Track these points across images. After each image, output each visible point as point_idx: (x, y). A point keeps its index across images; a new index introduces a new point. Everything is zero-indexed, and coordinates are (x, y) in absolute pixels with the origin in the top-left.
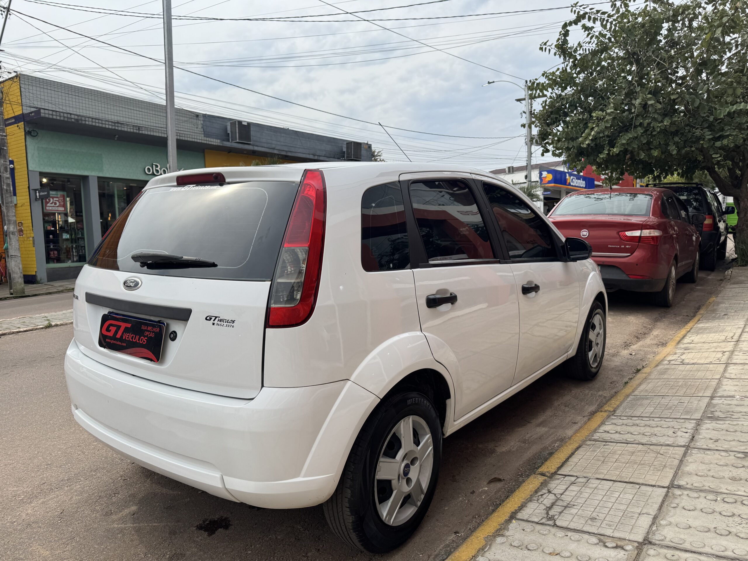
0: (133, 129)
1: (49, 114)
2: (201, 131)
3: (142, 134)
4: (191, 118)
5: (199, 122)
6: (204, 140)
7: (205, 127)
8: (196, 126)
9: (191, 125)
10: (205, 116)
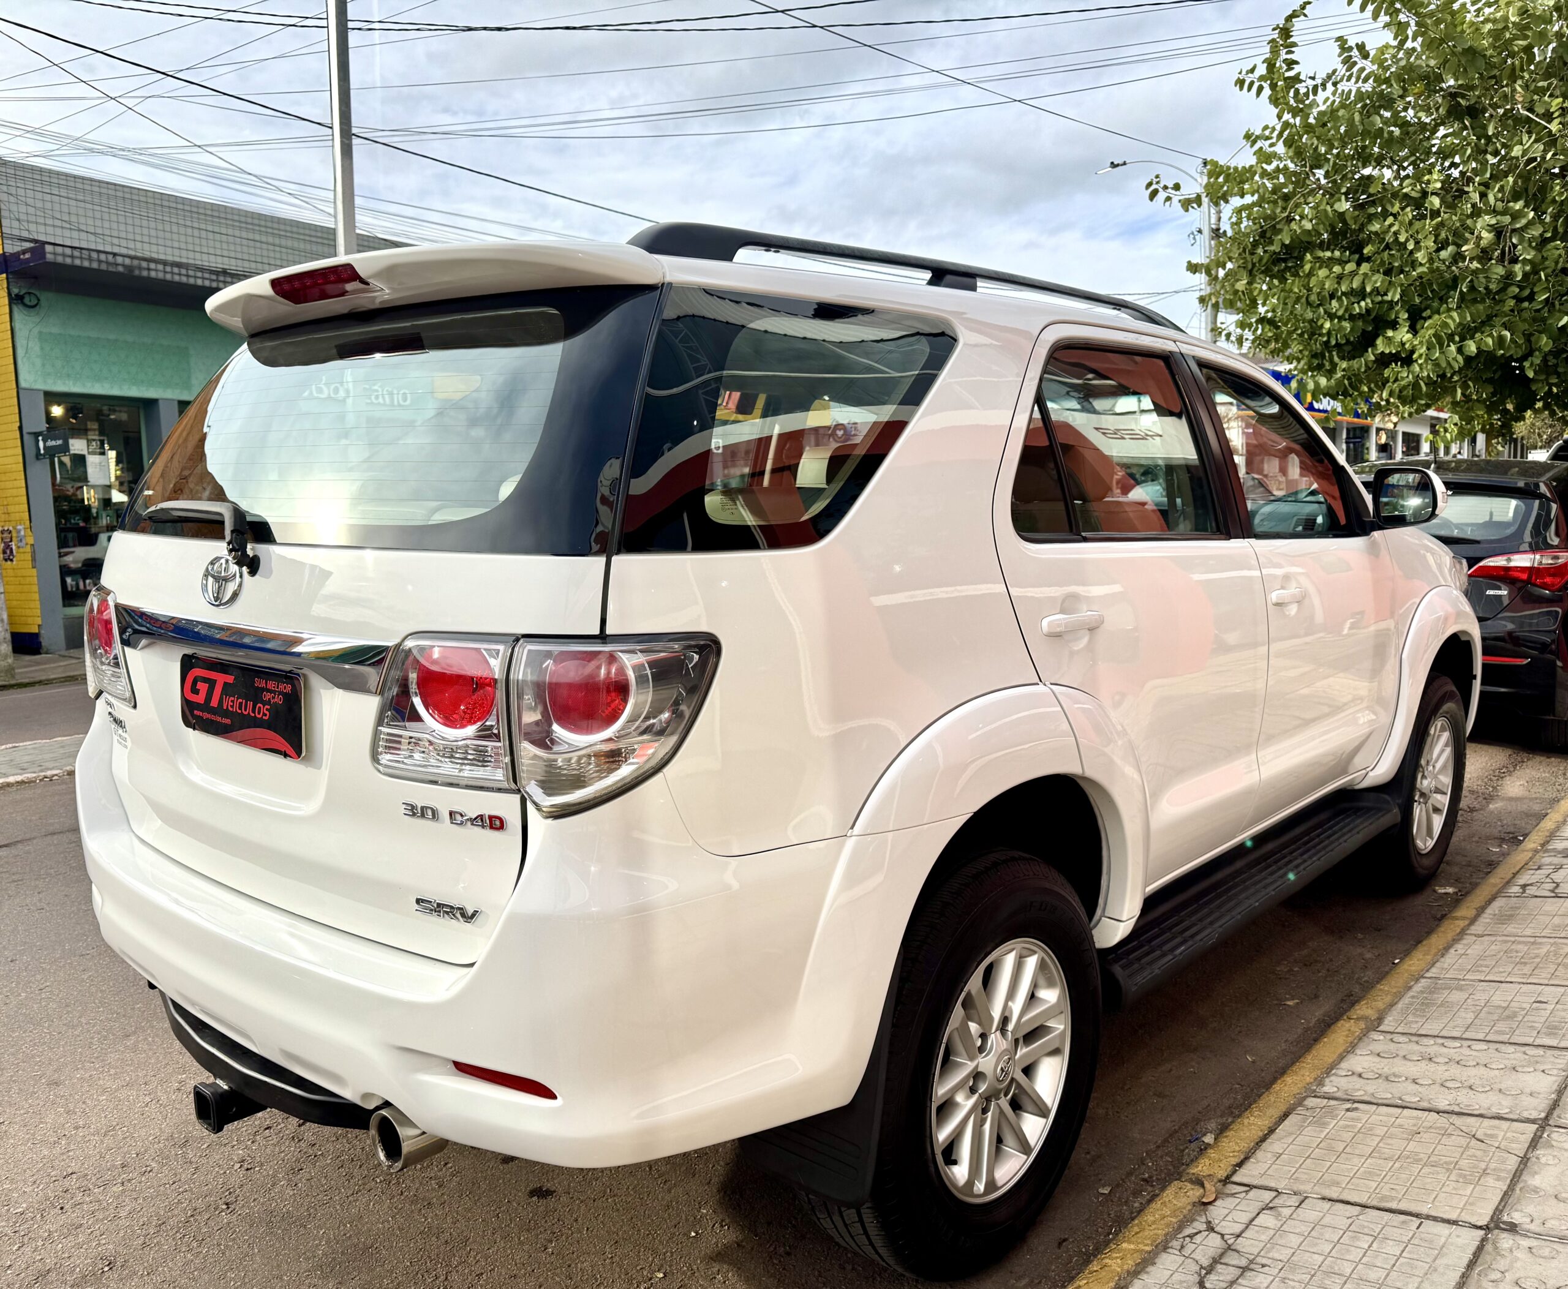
1: (64, 255)
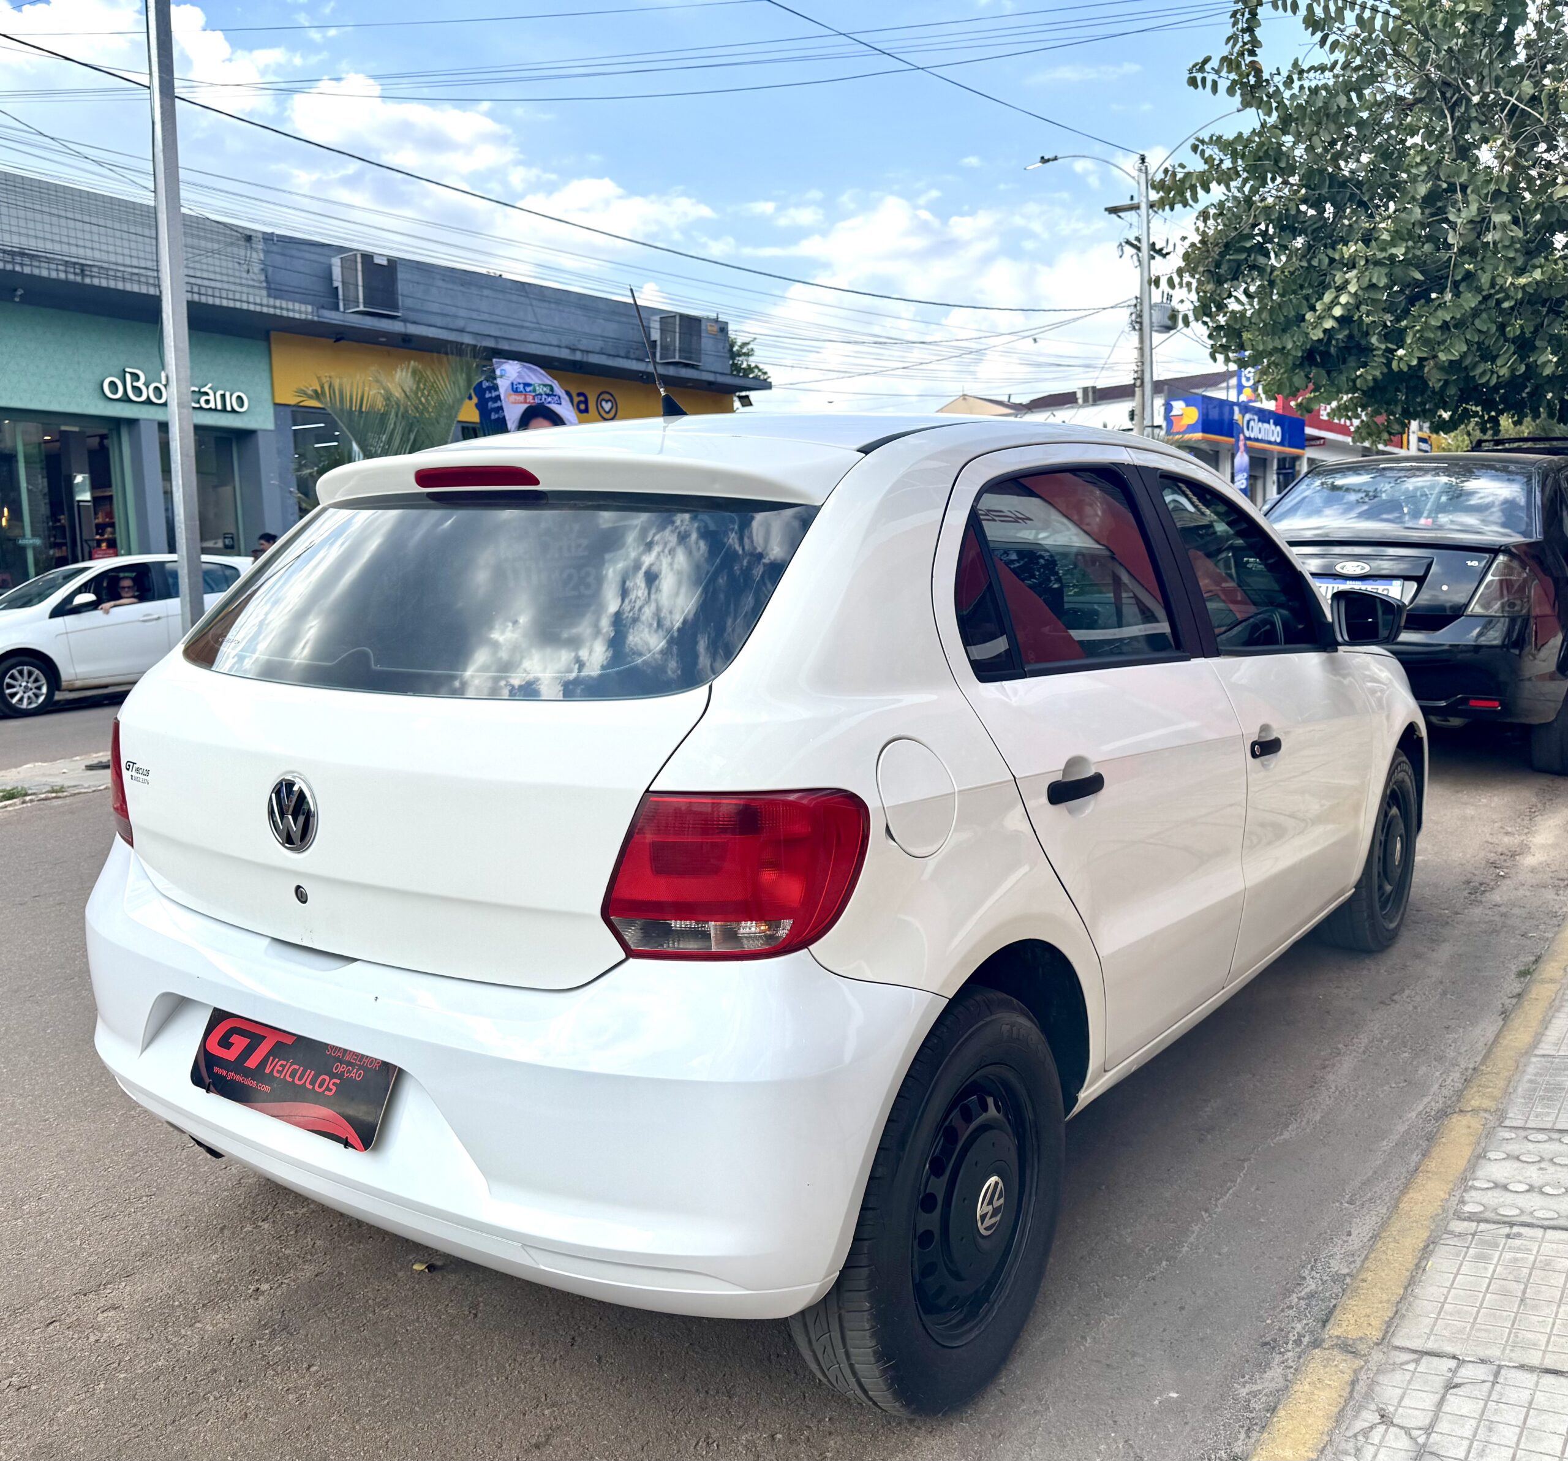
0: (66, 272)
2: (261, 282)
3: (92, 286)
4: (232, 244)
5: (254, 255)
6: (268, 306)
7: (270, 269)
8: (245, 267)
9: (230, 265)
10: (268, 238)
